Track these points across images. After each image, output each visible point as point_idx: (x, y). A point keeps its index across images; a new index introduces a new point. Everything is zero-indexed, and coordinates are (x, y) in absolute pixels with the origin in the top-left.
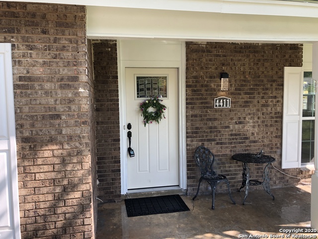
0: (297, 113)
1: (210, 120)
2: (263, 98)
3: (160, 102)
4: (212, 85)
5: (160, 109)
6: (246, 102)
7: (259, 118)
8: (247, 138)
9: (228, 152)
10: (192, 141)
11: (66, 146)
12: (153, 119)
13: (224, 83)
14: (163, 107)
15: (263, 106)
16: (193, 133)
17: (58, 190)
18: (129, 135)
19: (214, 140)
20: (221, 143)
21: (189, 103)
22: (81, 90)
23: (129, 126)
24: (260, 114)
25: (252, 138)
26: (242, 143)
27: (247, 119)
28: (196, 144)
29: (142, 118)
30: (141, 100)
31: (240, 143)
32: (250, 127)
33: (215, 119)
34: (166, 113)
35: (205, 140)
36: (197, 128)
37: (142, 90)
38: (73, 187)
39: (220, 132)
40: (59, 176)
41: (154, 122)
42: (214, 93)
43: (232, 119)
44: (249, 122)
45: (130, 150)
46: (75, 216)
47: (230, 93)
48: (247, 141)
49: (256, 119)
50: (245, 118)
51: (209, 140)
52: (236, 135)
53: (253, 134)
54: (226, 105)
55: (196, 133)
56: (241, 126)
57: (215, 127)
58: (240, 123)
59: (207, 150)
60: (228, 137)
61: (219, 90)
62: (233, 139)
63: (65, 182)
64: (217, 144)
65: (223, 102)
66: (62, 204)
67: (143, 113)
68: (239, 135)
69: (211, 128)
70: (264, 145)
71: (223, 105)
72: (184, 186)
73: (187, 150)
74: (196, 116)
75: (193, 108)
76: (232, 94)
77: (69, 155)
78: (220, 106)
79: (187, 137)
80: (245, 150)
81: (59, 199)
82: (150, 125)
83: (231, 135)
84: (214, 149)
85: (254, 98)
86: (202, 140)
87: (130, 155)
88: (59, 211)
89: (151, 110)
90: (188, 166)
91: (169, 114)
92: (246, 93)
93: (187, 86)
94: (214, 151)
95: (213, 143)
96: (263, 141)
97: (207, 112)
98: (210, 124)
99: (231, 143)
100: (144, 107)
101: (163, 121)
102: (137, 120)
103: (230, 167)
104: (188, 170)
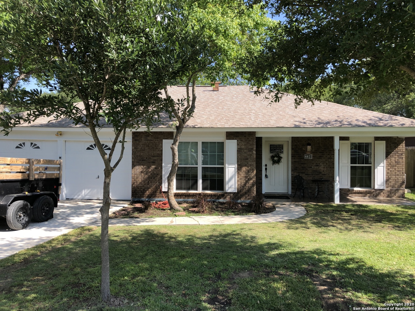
0: (347, 162)
1: (303, 164)
2: (329, 155)
3: (280, 155)
4: (304, 149)
5: (280, 158)
6: (320, 156)
7: (326, 164)
8: (321, 173)
9: (311, 178)
10: (294, 173)
11: (249, 167)
12: (277, 163)
13: (309, 148)
14: (281, 158)
15: (329, 158)
16: (294, 169)
17: (247, 179)
18: (266, 169)
19: (304, 173)
20: (308, 175)
21: (293, 156)
22: (254, 152)
23: (266, 165)
24: (327, 162)
25: (323, 173)
26: (318, 175)
27: (321, 164)
28: (296, 174)
29: (272, 162)
30: (272, 154)
31: (317, 175)
32: (322, 168)
33: (305, 164)
34: (282, 160)
35: (300, 173)
36: (296, 167)
37: (272, 150)
38: (251, 179)
39: (307, 169)
40: (247, 175)
41: (277, 164)
42: (305, 152)
43: (313, 164)
44: (321, 166)
45: (266, 175)
46: (251, 188)
47: (312, 152)
48: (321, 174)
49: (325, 164)
50: (319, 164)
51: (302, 173)
52: (315, 171)
53: (324, 171)
54: (310, 158)
55: (296, 169)
56: (317, 167)
57: (305, 167)
58: (317, 166)
59: (301, 177)
60: (311, 172)
61: (307, 151)
62: (314, 173)
63: (249, 177)
64: (306, 175)
65: (309, 156)
66: (248, 183)
67: (272, 160)
68: (317, 171)
69: (303, 167)
70: (330, 177)
71: (309, 158)
72: (290, 193)
73: (292, 176)
74: (296, 162)
75: (294, 158)
76: (313, 152)
77: (250, 170)
78: (307, 158)
79: (292, 171)
80: (320, 178)
81: (247, 182)
82: (276, 165)
83: (313, 171)
84: (304, 177)
85: (324, 155)
86: (298, 173)
87: (266, 177)
88: (247, 185)
89: (276, 159)
90: (292, 183)
91: (284, 161)
92: (320, 153)
93: (292, 149)
94: (304, 178)
95: (304, 174)
96: (329, 175)
97: (301, 160)
98: (302, 165)
99: (313, 175)
100: (272, 157)
101: (281, 164)
102: (270, 163)
103: (312, 186)
104: (292, 185)
